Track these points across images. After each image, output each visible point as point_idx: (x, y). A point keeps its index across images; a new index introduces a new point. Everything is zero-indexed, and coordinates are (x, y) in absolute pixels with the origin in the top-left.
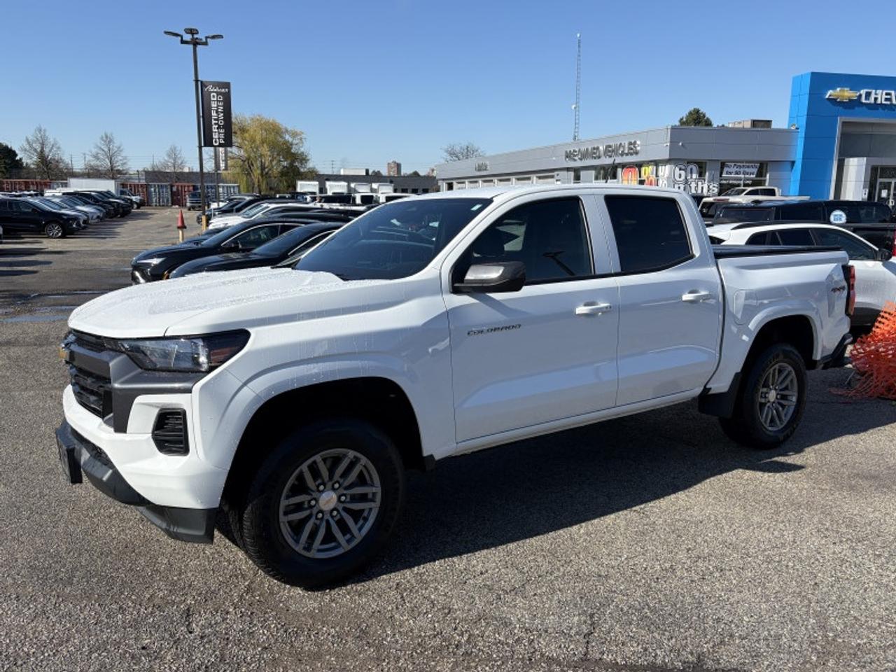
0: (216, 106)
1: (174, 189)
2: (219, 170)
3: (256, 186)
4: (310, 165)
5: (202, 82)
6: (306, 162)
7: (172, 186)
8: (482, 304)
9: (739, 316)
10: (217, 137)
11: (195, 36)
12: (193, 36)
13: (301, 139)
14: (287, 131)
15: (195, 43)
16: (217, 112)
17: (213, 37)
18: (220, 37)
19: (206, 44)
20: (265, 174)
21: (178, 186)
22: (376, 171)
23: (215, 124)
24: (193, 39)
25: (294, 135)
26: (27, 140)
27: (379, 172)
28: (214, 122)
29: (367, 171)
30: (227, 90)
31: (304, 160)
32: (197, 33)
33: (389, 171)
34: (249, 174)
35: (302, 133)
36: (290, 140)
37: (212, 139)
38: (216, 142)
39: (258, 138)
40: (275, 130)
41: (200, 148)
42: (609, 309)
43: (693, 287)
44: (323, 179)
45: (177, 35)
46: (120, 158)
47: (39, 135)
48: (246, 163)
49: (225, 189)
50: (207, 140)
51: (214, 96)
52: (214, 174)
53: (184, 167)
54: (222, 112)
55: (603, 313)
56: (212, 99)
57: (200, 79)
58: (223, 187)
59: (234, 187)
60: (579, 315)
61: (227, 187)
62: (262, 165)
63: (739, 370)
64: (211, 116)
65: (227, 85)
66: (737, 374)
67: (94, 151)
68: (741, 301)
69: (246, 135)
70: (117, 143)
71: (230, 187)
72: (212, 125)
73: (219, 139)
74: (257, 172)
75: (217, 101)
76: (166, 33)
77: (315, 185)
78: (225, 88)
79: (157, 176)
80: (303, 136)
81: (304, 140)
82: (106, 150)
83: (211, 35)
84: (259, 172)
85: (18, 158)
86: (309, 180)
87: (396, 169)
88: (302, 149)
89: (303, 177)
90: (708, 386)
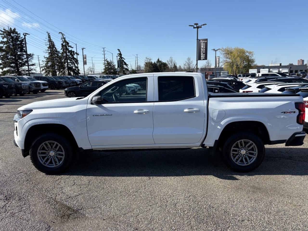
0: (203, 47)
1: (206, 74)
2: (217, 67)
3: (234, 72)
4: (255, 63)
5: (199, 40)
6: (253, 62)
7: (206, 73)
8: (99, 108)
9: (215, 119)
10: (202, 57)
11: (198, 25)
12: (197, 25)
13: (252, 54)
14: (247, 52)
15: (198, 28)
16: (203, 49)
17: (203, 25)
18: (206, 24)
19: (201, 27)
20: (238, 67)
21: (208, 73)
22: (291, 63)
23: (202, 53)
24: (197, 27)
25: (250, 53)
26: (167, 61)
27: (292, 64)
28: (202, 52)
29: (281, 64)
30: (207, 41)
31: (253, 61)
32: (198, 24)
33: (298, 63)
34: (232, 68)
35: (253, 52)
36: (248, 55)
37: (201, 57)
38: (202, 58)
39: (236, 55)
40: (243, 52)
41: (197, 61)
42: (147, 112)
43: (190, 107)
44: (259, 68)
45: (192, 26)
46: (192, 65)
47: (171, 59)
48: (231, 64)
49: (223, 73)
50: (199, 58)
51: (202, 44)
52: (214, 68)
53: (211, 66)
54: (204, 49)
55: (145, 113)
56: (202, 45)
57: (198, 39)
58: (222, 72)
59: (226, 72)
60: (135, 113)
61: (224, 72)
62: (237, 64)
63: (217, 139)
64: (201, 50)
65: (207, 40)
66: (216, 141)
67: (185, 63)
68: (216, 114)
69: (232, 54)
70: (191, 60)
71: (225, 72)
72: (201, 53)
73: (203, 57)
74: (235, 67)
75: (203, 45)
76: (190, 26)
77: (255, 70)
78: (206, 41)
79: (203, 70)
80: (253, 53)
81: (253, 54)
82: (188, 62)
83: (202, 24)
84: (236, 67)
85: (168, 66)
86: (254, 69)
87: (302, 62)
88: (252, 58)
89: (252, 68)
90: (204, 143)
